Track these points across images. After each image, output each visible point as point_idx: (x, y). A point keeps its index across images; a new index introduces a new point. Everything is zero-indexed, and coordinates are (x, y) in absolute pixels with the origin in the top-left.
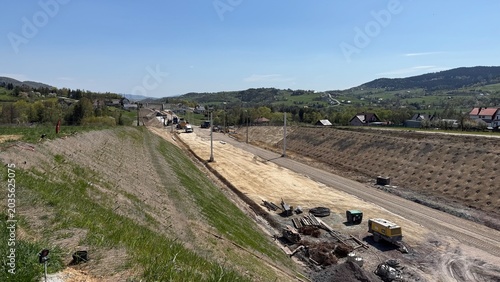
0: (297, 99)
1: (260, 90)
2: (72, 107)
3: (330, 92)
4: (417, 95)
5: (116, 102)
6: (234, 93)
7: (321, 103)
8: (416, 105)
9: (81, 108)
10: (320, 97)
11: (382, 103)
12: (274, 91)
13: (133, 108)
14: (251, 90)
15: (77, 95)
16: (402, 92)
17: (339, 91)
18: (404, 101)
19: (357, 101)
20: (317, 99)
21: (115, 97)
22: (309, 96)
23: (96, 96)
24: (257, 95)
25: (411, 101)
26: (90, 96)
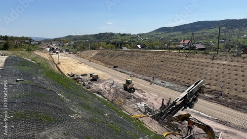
0: (123, 38)
1: (105, 34)
2: (3, 44)
3: (139, 34)
4: (178, 35)
5: (27, 41)
6: (92, 35)
7: (134, 40)
8: (176, 39)
9: (7, 44)
10: (134, 37)
11: (162, 39)
12: (112, 34)
13: (36, 44)
14: (100, 34)
15: (6, 38)
16: (172, 34)
17: (143, 34)
18: (172, 38)
19: (151, 38)
20: (132, 38)
21: (27, 38)
22: (129, 37)
23: (16, 38)
24: (103, 36)
25: (175, 38)
26: (12, 38)
